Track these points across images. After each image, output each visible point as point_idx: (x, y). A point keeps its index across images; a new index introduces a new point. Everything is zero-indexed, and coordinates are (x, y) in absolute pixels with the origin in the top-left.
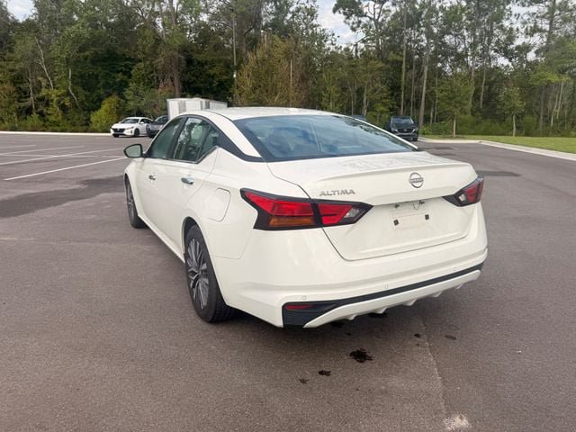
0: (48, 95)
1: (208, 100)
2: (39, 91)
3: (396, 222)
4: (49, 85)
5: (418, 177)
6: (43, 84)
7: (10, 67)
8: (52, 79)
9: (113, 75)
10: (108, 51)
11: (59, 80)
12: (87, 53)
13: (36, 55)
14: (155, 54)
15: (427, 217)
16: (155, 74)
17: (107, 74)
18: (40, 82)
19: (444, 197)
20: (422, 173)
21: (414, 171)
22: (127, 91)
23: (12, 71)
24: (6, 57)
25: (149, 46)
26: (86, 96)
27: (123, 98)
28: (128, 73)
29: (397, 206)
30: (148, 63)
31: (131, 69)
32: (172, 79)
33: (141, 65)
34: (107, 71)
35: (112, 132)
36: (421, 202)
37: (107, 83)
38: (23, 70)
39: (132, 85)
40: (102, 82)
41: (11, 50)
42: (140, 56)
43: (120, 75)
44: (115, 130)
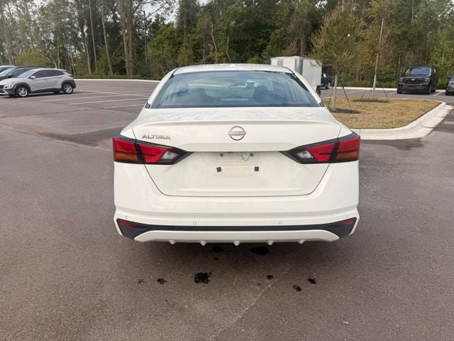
0: (213, 56)
1: (302, 58)
2: (208, 54)
3: (219, 170)
4: (214, 50)
5: (241, 130)
6: (211, 49)
7: (193, 38)
8: (217, 45)
9: (257, 40)
10: (255, 22)
11: (221, 45)
12: (241, 25)
13: (209, 28)
14: (288, 22)
15: (257, 169)
16: (287, 37)
17: (253, 39)
18: (209, 47)
19: (280, 152)
20: (246, 127)
21: (236, 124)
22: (264, 53)
23: (194, 40)
24: (191, 31)
25: (285, 15)
26: (237, 57)
27: (261, 57)
28: (267, 38)
29: (222, 154)
30: (282, 29)
31: (270, 35)
32: (299, 42)
33: (277, 31)
34: (253, 37)
35: (246, 85)
36: (252, 154)
37: (253, 47)
38: (200, 39)
39: (269, 47)
40: (250, 45)
41: (195, 26)
42: (277, 24)
43: (262, 40)
44: (248, 83)
